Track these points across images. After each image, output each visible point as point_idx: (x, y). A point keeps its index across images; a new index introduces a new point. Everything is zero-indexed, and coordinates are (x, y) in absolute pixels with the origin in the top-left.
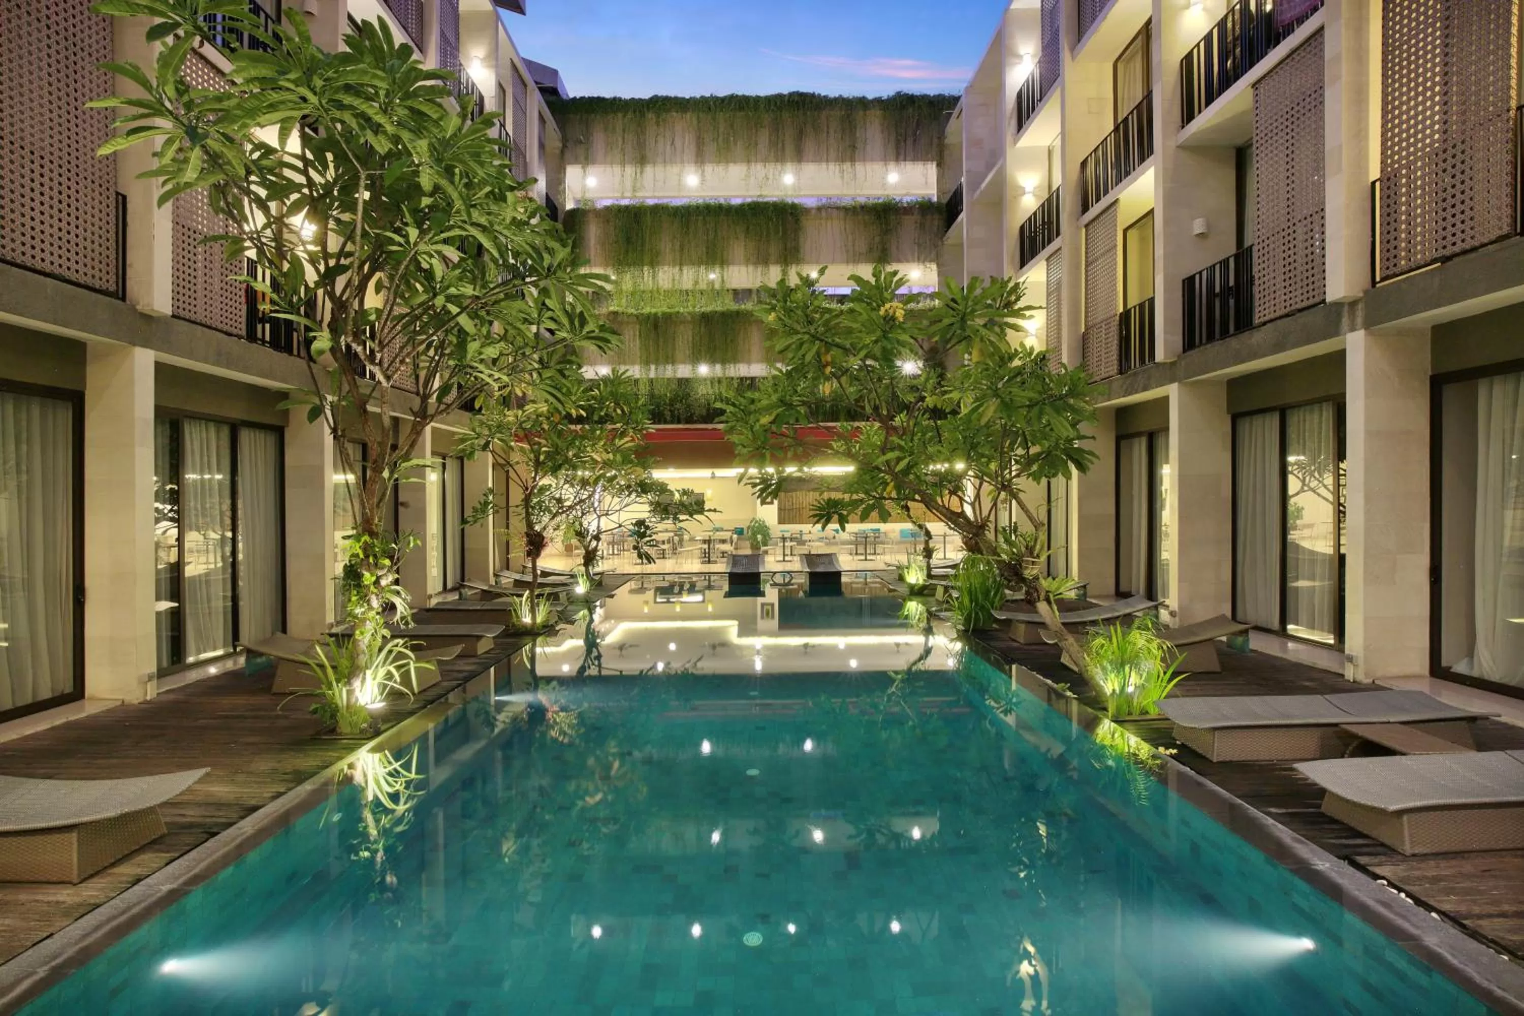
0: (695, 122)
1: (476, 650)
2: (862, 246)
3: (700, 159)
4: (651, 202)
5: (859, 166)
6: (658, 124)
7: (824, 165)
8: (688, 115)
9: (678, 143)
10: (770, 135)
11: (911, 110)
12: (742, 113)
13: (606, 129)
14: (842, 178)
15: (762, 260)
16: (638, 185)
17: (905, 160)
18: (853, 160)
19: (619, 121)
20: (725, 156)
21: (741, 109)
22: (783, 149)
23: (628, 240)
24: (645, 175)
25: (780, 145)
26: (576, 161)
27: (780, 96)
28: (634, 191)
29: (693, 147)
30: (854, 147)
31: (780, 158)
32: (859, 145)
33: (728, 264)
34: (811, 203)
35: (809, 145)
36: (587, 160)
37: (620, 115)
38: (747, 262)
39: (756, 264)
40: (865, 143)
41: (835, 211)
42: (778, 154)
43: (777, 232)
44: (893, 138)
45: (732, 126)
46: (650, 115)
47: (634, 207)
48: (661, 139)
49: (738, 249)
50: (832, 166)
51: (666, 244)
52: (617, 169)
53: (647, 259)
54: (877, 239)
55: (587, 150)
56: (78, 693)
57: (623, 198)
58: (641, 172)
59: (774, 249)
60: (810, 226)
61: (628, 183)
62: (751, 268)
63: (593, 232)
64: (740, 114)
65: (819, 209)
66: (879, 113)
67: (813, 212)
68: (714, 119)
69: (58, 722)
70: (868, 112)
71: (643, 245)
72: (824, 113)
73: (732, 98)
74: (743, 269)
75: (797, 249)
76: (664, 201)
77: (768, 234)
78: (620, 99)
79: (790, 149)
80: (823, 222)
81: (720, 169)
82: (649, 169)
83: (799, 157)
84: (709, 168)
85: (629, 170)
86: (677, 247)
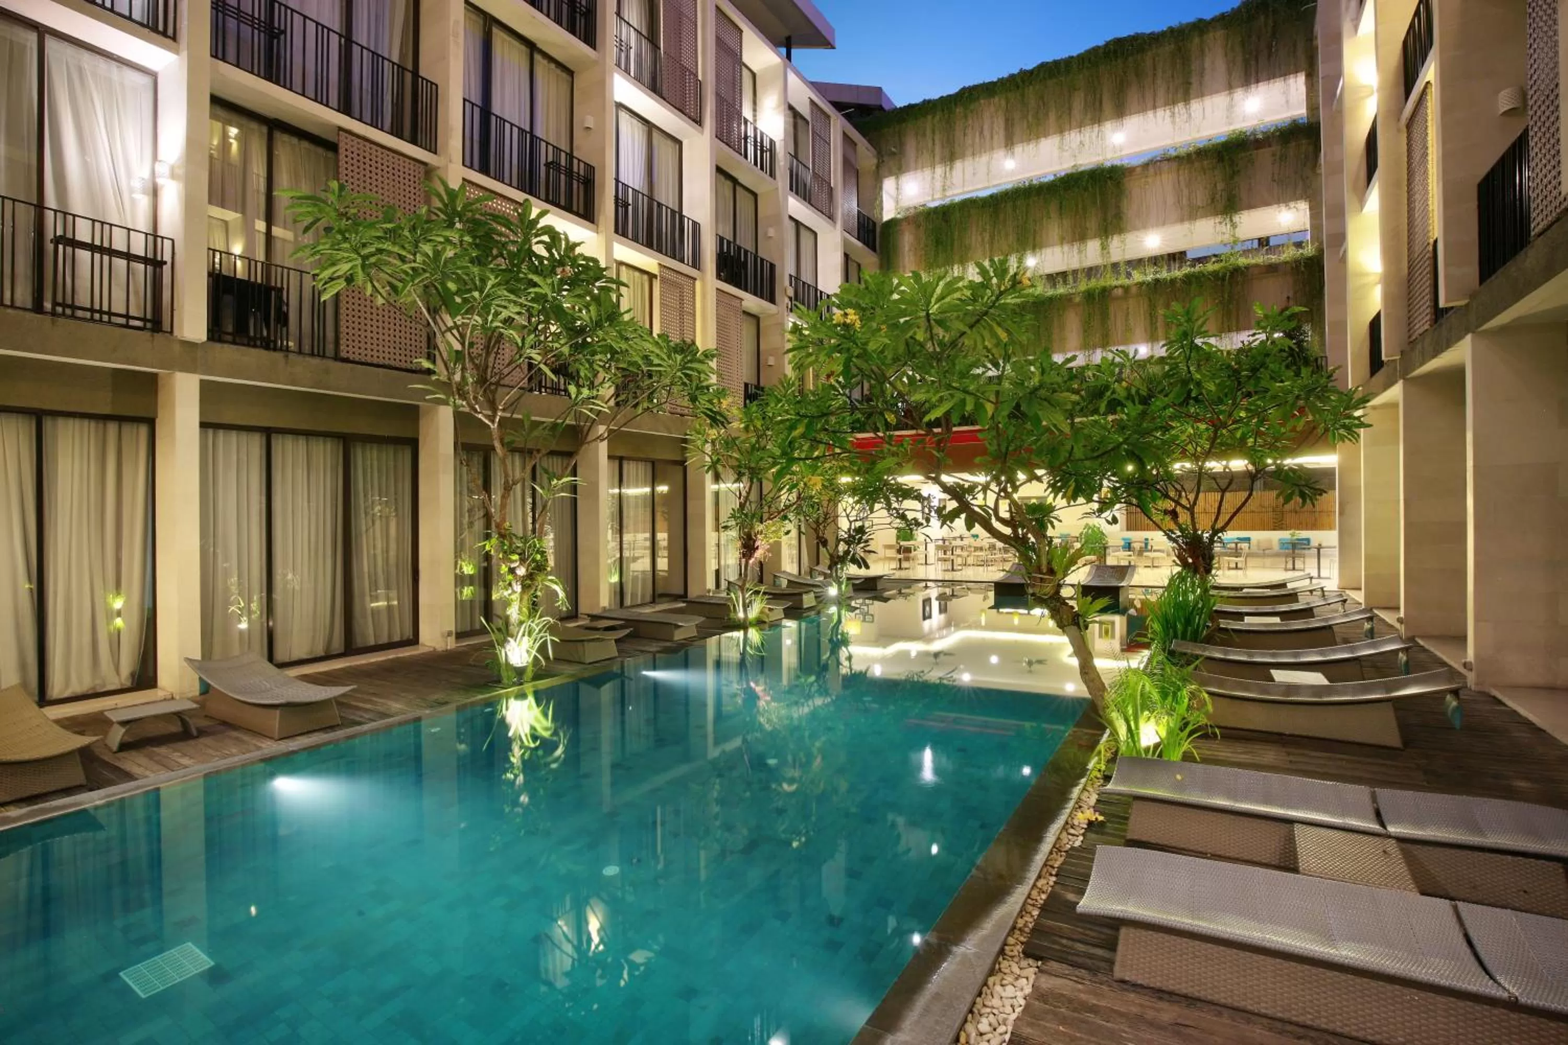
0: (1003, 103)
1: (673, 636)
2: (1201, 197)
3: (1009, 143)
4: (957, 199)
5: (1195, 105)
6: (966, 117)
7: (1150, 114)
8: (997, 99)
9: (987, 133)
10: (1086, 95)
11: (1262, 18)
12: (1055, 80)
13: (917, 134)
14: (1173, 123)
15: (1079, 236)
16: (948, 183)
17: (1257, 81)
18: (1186, 99)
19: (929, 122)
20: (1036, 131)
21: (1051, 76)
22: (1101, 110)
23: (938, 242)
24: (954, 173)
25: (1097, 104)
26: (891, 174)
27: (1095, 50)
28: (944, 190)
29: (1002, 133)
30: (1187, 84)
31: (1098, 119)
32: (1194, 80)
33: (1041, 248)
34: (1135, 162)
35: (1133, 95)
36: (899, 170)
37: (929, 117)
38: (1062, 241)
39: (1072, 241)
40: (1202, 74)
41: (1165, 166)
42: (1095, 115)
43: (1095, 203)
44: (1239, 59)
45: (1042, 98)
46: (959, 110)
47: (944, 206)
48: (969, 131)
49: (1053, 229)
50: (1160, 112)
51: (974, 238)
52: (927, 172)
53: (957, 258)
54: (1220, 186)
55: (900, 160)
56: (414, 640)
57: (933, 200)
58: (951, 169)
59: (1092, 224)
60: (1134, 187)
61: (938, 184)
62: (1066, 248)
63: (907, 240)
64: (1050, 83)
65: (1146, 166)
66: (1220, 34)
67: (1138, 170)
68: (1023, 95)
69: (391, 657)
70: (1205, 37)
71: (952, 245)
72: (1148, 57)
73: (1043, 66)
74: (1057, 249)
75: (1119, 216)
76: (974, 195)
77: (1084, 209)
78: (929, 101)
79: (1108, 106)
80: (1150, 180)
81: (1031, 148)
82: (958, 164)
83: (1120, 112)
84: (1018, 149)
85: (939, 170)
86: (987, 238)
